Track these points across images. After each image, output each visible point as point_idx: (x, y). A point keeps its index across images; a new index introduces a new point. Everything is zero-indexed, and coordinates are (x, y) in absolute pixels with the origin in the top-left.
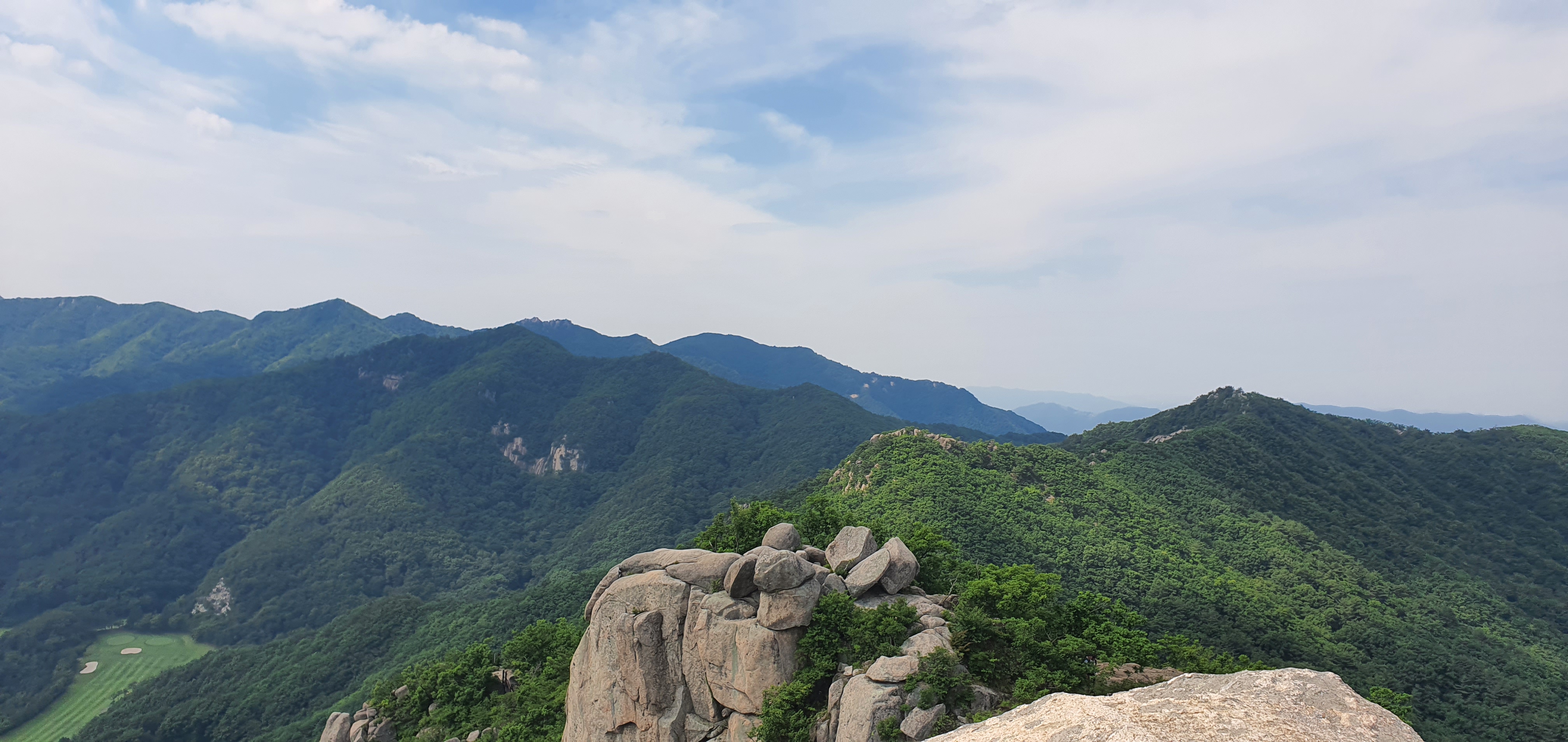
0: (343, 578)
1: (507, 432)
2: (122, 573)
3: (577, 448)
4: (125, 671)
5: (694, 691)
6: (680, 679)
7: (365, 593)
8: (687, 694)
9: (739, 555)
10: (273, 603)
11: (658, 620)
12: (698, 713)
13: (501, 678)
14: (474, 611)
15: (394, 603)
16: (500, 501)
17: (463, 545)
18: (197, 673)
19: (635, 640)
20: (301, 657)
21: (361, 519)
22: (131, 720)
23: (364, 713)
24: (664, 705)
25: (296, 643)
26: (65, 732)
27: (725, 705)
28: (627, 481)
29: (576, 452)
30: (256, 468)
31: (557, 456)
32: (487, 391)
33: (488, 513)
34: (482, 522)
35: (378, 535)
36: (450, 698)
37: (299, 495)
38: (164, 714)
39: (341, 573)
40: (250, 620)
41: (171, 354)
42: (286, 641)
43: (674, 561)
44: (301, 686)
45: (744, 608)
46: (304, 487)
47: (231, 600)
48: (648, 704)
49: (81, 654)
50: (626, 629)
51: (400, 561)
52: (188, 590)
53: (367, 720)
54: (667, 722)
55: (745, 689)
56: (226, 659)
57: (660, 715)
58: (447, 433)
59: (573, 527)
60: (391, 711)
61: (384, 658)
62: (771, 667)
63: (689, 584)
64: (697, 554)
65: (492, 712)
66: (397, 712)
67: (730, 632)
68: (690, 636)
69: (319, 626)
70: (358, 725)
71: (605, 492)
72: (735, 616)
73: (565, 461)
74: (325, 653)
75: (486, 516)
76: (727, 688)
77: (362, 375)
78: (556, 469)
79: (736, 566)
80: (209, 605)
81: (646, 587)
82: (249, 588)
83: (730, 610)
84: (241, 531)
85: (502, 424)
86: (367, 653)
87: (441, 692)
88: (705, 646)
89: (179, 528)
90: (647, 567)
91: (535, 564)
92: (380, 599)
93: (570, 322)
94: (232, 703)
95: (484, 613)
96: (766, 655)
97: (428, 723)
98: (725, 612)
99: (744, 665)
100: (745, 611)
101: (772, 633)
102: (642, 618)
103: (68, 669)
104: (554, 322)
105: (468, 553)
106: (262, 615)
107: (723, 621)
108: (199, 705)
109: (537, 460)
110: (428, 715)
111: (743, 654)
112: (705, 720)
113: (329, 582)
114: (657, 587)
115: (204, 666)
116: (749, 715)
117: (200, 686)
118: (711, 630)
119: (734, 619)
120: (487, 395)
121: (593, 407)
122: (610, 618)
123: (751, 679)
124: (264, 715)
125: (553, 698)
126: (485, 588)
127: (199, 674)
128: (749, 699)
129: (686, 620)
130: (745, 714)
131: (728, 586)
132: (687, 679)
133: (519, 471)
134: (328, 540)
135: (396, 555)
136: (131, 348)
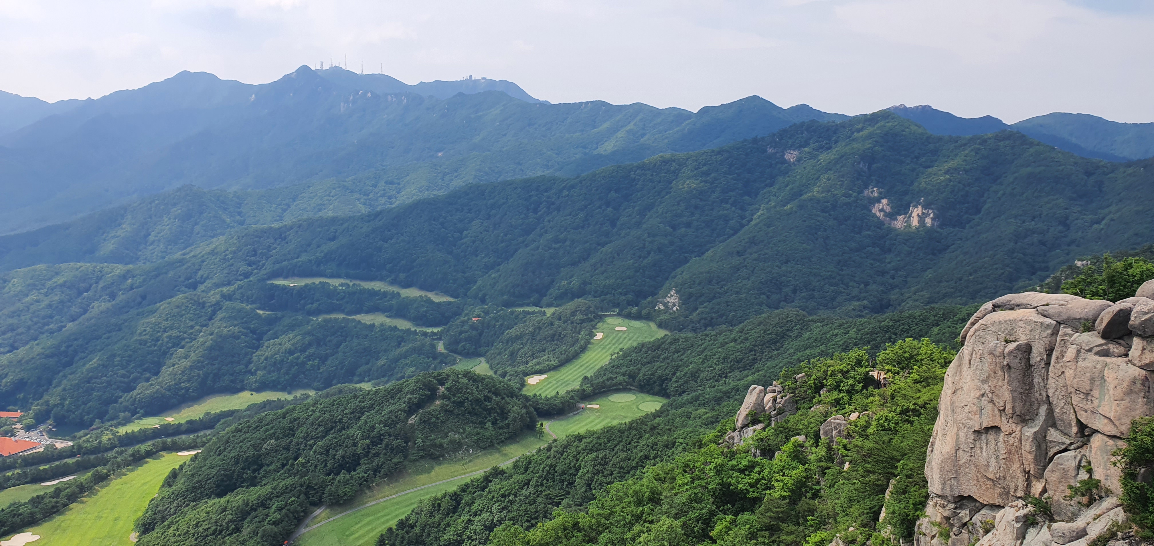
0: (752, 294)
1: (876, 194)
2: (616, 280)
3: (932, 209)
4: (618, 340)
5: (1057, 410)
6: (1044, 399)
7: (767, 305)
8: (1050, 411)
9: (1111, 303)
10: (706, 307)
11: (1027, 349)
12: (1060, 428)
13: (876, 377)
14: (846, 325)
15: (788, 314)
16: (868, 246)
17: (838, 277)
18: (659, 347)
19: (1005, 363)
20: (723, 345)
21: (766, 254)
22: (621, 371)
23: (774, 388)
24: (1027, 418)
25: (720, 334)
26: (586, 372)
27: (1089, 425)
28: (973, 236)
29: (930, 211)
30: (697, 216)
31: (915, 214)
32: (862, 163)
33: (858, 255)
34: (853, 261)
35: (777, 266)
36: (837, 387)
37: (724, 235)
38: (640, 370)
39: (751, 290)
40: (691, 317)
41: (646, 138)
42: (714, 333)
43: (1045, 303)
44: (723, 363)
45: (1114, 348)
46: (728, 230)
47: (679, 303)
48: (1013, 414)
49: (594, 327)
50: (997, 353)
51: (792, 285)
52: (653, 294)
53: (776, 394)
54: (1030, 431)
55: (1112, 415)
56: (676, 340)
57: (1023, 425)
58: (830, 194)
59: (926, 271)
60: (793, 390)
61: (779, 352)
62: (1140, 400)
63: (1059, 323)
64: (1068, 299)
65: (869, 401)
66: (797, 391)
67: (1099, 366)
68: (1058, 366)
69: (735, 325)
70: (769, 396)
71: (953, 244)
72: (1106, 354)
73: (922, 218)
74: (740, 344)
75: (857, 258)
76: (1093, 412)
77: (770, 151)
78: (914, 224)
79: (1109, 312)
80: (665, 305)
81: (1018, 322)
82: (690, 295)
83: (1101, 348)
84: (686, 258)
85: (872, 188)
86: (767, 347)
87: (830, 381)
88: (1073, 375)
89: (649, 253)
90: (1018, 305)
91: (893, 296)
92: (778, 311)
93: (930, 107)
94: (680, 369)
95: (853, 328)
96: (1136, 390)
97: (820, 401)
98: (1095, 350)
99: (1112, 396)
100: (1116, 350)
101: (1144, 372)
102: (1012, 346)
103: (587, 335)
104: (917, 107)
105: (843, 284)
106: (699, 314)
107: (1092, 357)
108: (660, 367)
109: (898, 217)
110: (820, 396)
111: (1111, 387)
112: (1066, 434)
113: (743, 296)
114: (1027, 322)
115: (663, 343)
116: (1112, 437)
117: (660, 355)
118: (1079, 363)
119: (1104, 356)
120: (861, 166)
121: (947, 176)
122: (983, 343)
123: (1118, 408)
124: (699, 379)
125: (919, 398)
126: (854, 310)
127: (659, 348)
128: (1114, 424)
129: (1054, 353)
130: (1109, 436)
131: (1099, 328)
132: (1051, 400)
133: (884, 225)
134: (743, 267)
135: (790, 281)
136: (621, 134)
